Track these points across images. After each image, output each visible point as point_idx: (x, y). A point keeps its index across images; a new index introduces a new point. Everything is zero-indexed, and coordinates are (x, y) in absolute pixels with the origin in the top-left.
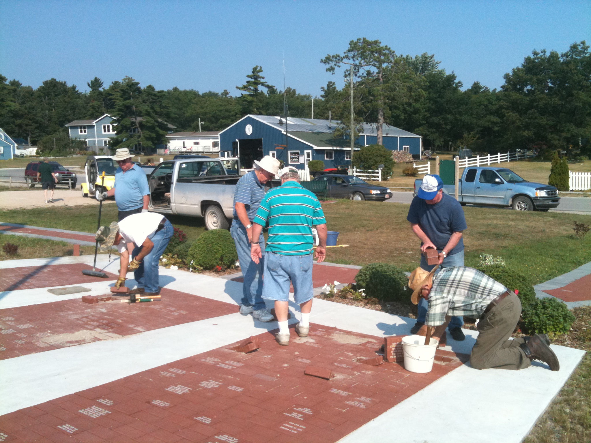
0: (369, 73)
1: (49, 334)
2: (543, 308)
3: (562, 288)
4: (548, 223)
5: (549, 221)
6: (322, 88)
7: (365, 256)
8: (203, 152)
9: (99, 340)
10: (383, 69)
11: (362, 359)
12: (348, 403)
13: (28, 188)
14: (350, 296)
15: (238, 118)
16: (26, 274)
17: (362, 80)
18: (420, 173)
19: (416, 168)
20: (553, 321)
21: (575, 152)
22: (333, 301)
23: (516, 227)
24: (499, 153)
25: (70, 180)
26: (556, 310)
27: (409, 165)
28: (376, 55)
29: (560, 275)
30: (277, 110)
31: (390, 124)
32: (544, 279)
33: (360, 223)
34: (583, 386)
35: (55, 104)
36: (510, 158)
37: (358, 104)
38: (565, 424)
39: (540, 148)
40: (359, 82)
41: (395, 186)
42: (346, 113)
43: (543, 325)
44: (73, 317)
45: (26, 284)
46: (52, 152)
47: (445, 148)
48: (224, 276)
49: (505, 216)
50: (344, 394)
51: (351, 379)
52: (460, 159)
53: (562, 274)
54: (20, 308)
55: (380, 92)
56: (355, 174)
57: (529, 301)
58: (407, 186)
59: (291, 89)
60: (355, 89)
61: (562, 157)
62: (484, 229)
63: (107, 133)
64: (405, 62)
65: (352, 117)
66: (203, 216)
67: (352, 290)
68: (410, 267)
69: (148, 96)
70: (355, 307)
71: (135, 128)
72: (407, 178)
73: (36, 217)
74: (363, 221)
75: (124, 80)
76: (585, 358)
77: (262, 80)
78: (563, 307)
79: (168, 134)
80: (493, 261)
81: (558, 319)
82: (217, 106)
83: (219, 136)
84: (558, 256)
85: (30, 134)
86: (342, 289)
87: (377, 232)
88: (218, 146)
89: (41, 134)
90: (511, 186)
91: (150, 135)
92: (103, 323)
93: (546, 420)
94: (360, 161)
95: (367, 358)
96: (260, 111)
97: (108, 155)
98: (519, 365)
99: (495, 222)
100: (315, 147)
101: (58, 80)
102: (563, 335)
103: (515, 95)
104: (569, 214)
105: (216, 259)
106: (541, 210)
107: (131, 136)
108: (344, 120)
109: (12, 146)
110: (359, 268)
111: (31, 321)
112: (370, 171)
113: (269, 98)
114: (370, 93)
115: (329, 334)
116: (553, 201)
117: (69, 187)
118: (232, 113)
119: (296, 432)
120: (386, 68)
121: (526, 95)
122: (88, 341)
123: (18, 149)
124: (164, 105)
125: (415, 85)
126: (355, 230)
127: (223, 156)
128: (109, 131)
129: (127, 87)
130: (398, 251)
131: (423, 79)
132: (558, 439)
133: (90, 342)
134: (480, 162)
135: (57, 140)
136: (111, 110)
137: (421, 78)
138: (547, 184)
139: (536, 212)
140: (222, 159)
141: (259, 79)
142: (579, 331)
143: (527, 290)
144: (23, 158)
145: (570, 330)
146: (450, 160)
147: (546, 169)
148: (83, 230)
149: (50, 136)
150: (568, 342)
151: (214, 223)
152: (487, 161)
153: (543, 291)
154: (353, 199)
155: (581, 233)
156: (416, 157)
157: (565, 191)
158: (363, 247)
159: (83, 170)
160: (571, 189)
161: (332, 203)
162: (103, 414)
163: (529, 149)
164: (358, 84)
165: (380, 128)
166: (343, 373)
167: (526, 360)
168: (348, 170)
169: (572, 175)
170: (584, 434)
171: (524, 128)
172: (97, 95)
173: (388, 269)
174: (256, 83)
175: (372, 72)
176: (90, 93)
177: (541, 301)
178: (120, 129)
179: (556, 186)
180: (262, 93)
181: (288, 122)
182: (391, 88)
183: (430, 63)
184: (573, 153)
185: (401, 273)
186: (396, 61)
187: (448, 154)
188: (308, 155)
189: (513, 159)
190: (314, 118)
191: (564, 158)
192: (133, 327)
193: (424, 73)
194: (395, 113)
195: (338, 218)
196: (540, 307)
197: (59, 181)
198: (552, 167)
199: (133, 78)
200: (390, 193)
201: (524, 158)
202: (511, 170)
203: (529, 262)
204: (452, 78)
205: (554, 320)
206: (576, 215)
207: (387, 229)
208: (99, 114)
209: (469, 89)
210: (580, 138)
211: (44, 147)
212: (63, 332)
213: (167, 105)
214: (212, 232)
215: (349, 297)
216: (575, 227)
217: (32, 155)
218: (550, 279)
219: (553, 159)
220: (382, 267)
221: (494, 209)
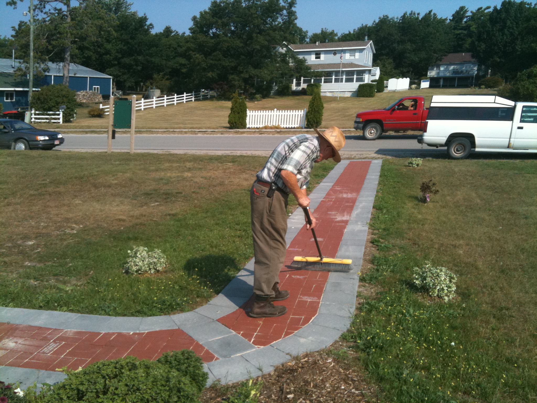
6: (12, 27)
18: (107, 114)
19: (102, 109)
21: (252, 91)
23: (191, 180)
24: (185, 93)
27: (95, 106)
36: (194, 98)
37: (43, 41)
39: (222, 88)
40: (44, 19)
41: (76, 128)
55: (67, 30)
56: (33, 116)
60: (40, 26)
62: (153, 186)
65: (32, 55)
72: (92, 119)
94: (39, 102)
99: (169, 174)
103: (201, 38)
108: (25, 59)
112: (51, 112)
114: (56, 30)
121: (212, 38)
125: (105, 23)
134: (167, 102)
137: (110, 16)
147: (226, 108)
152: (174, 101)
156: (105, 97)
157: (242, 128)
160: (248, 126)
163: (212, 89)
165: (67, 68)
168: (26, 112)
169: (249, 114)
171: (208, 70)
182: (78, 26)
183: (123, 5)
189: (197, 98)
191: (243, 97)
193: (117, 14)
198: (232, 106)
200: (62, 138)
201: (207, 98)
204: (144, 19)
209: (161, 33)
210: (256, 79)
219: (233, 98)
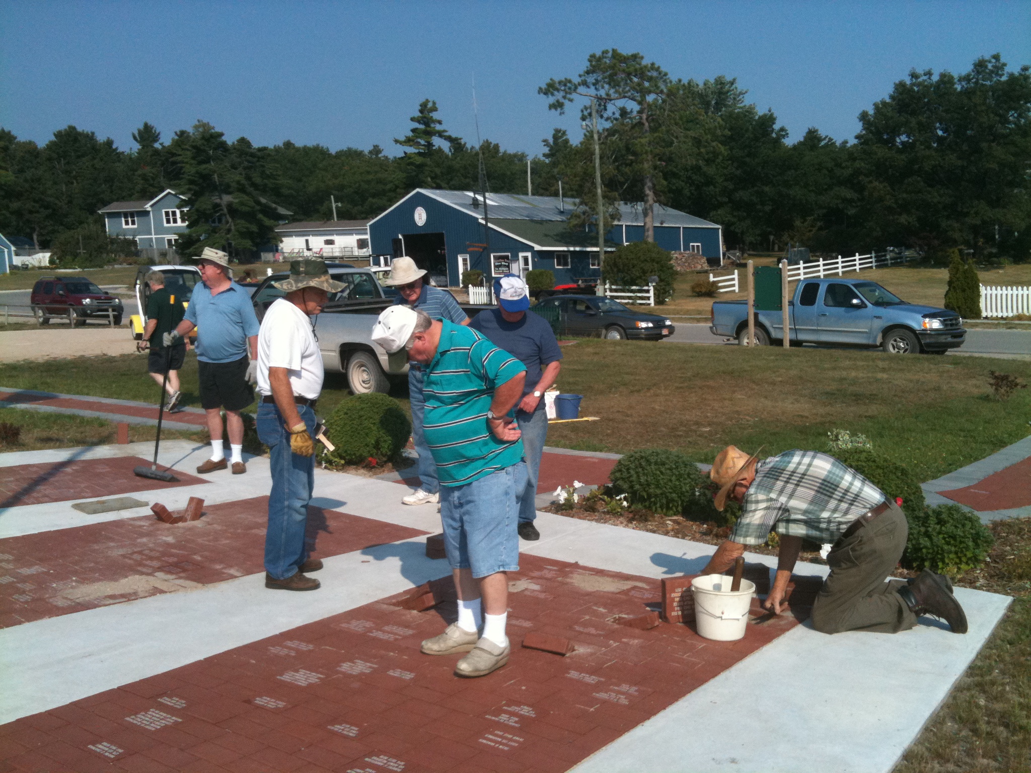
0: (624, 112)
1: (74, 584)
2: (938, 523)
3: (969, 487)
4: (945, 375)
5: (948, 371)
6: (544, 141)
7: (629, 437)
8: (342, 258)
9: (162, 592)
10: (649, 105)
11: (623, 618)
12: (597, 695)
13: (38, 326)
14: (601, 506)
15: (400, 194)
16: (34, 476)
17: (614, 125)
18: (722, 290)
19: (714, 282)
20: (955, 546)
21: (990, 250)
22: (572, 517)
23: (890, 382)
24: (857, 254)
25: (110, 310)
26: (960, 526)
27: (702, 277)
28: (635, 80)
29: (967, 464)
30: (467, 180)
31: (666, 205)
32: (940, 471)
33: (619, 379)
34: (1008, 658)
35: (77, 172)
36: (876, 261)
37: (608, 168)
38: (978, 726)
39: (928, 245)
40: (607, 130)
41: (678, 313)
42: (588, 184)
43: (938, 553)
44: (116, 552)
45: (35, 495)
46: (76, 260)
47: (762, 247)
48: (380, 476)
49: (871, 363)
50: (591, 679)
51: (605, 654)
52: (789, 264)
53: (971, 462)
54: (25, 538)
55: (647, 148)
56: (608, 293)
57: (914, 510)
58: (699, 314)
59: (491, 143)
60: (603, 143)
61: (967, 260)
62: (834, 386)
63: (172, 224)
64: (686, 91)
65: (599, 191)
66: (344, 371)
67: (606, 497)
68: (706, 455)
69: (240, 156)
70: (610, 526)
71: (221, 215)
72: (698, 299)
73: (53, 377)
74: (625, 376)
75: (196, 127)
76: (1011, 609)
77: (438, 127)
78: (972, 520)
79: (279, 225)
80: (851, 442)
81: (964, 542)
82: (361, 173)
83: (368, 228)
84: (964, 431)
85: (38, 229)
86: (587, 495)
87: (648, 394)
88: (368, 246)
89: (56, 228)
90: (880, 311)
91: (247, 228)
92: (167, 562)
93: (944, 720)
94: (615, 270)
95: (631, 616)
96: (438, 181)
97: (175, 264)
98: (896, 624)
99: (853, 374)
100: (537, 248)
101: (79, 129)
102: (973, 570)
103: (881, 152)
104: (981, 358)
105: (367, 445)
106: (933, 353)
107: (214, 231)
108: (585, 197)
109: (6, 250)
110: (617, 457)
111: (42, 560)
112: (634, 288)
113: (452, 160)
114: (628, 149)
115: (566, 575)
116: (954, 336)
117: (109, 322)
118: (388, 187)
119: (506, 748)
120: (654, 103)
121: (900, 151)
122: (142, 594)
123: (17, 255)
124: (268, 172)
125: (706, 134)
126: (610, 392)
127: (377, 263)
128: (175, 221)
129: (203, 141)
130: (685, 426)
131: (719, 123)
132: (965, 751)
133: (145, 597)
134: (824, 270)
135: (84, 238)
136: (176, 182)
137: (714, 120)
138: (942, 307)
139: (925, 356)
140: (374, 269)
141: (432, 125)
142: (1001, 563)
143: (909, 491)
144: (29, 272)
145: (986, 561)
146: (772, 266)
147: (940, 281)
148: (135, 398)
149: (73, 231)
150: (982, 581)
151: (364, 382)
152: (837, 268)
153: (937, 493)
154: (605, 337)
155: (1003, 391)
156: (713, 262)
157: (973, 318)
158: (624, 421)
159: (131, 293)
160: (984, 314)
161: (570, 344)
162: (167, 723)
163: (908, 247)
164: (606, 134)
165: (649, 211)
166: (589, 644)
167: (908, 616)
168: (595, 287)
169: (985, 292)
170: (1010, 742)
171: (899, 210)
172: (152, 156)
173: (668, 458)
174: (429, 133)
175: (629, 110)
176: (137, 153)
177: (934, 511)
178: (195, 217)
179: (957, 310)
180: (440, 150)
181: (488, 202)
182: (664, 141)
183: (729, 94)
184: (986, 252)
185: (691, 465)
186: (669, 90)
187: (769, 256)
188: (526, 259)
189: (882, 264)
190: (533, 194)
191: (970, 261)
192: (223, 568)
193: (720, 111)
194: (674, 184)
195: (580, 370)
196: (933, 520)
197: (92, 312)
198: (950, 277)
199: (212, 124)
200: (670, 326)
201: (901, 262)
202: (880, 283)
203: (914, 442)
204: (769, 120)
205: (957, 543)
206: (995, 359)
207: (666, 389)
208: (156, 190)
209: (801, 142)
210: (997, 227)
211: (63, 251)
212: (99, 580)
213: (275, 173)
214: (360, 398)
215: (601, 509)
216: (992, 381)
217: (43, 265)
218: (950, 472)
219: (950, 263)
220: (658, 454)
221: (852, 351)
